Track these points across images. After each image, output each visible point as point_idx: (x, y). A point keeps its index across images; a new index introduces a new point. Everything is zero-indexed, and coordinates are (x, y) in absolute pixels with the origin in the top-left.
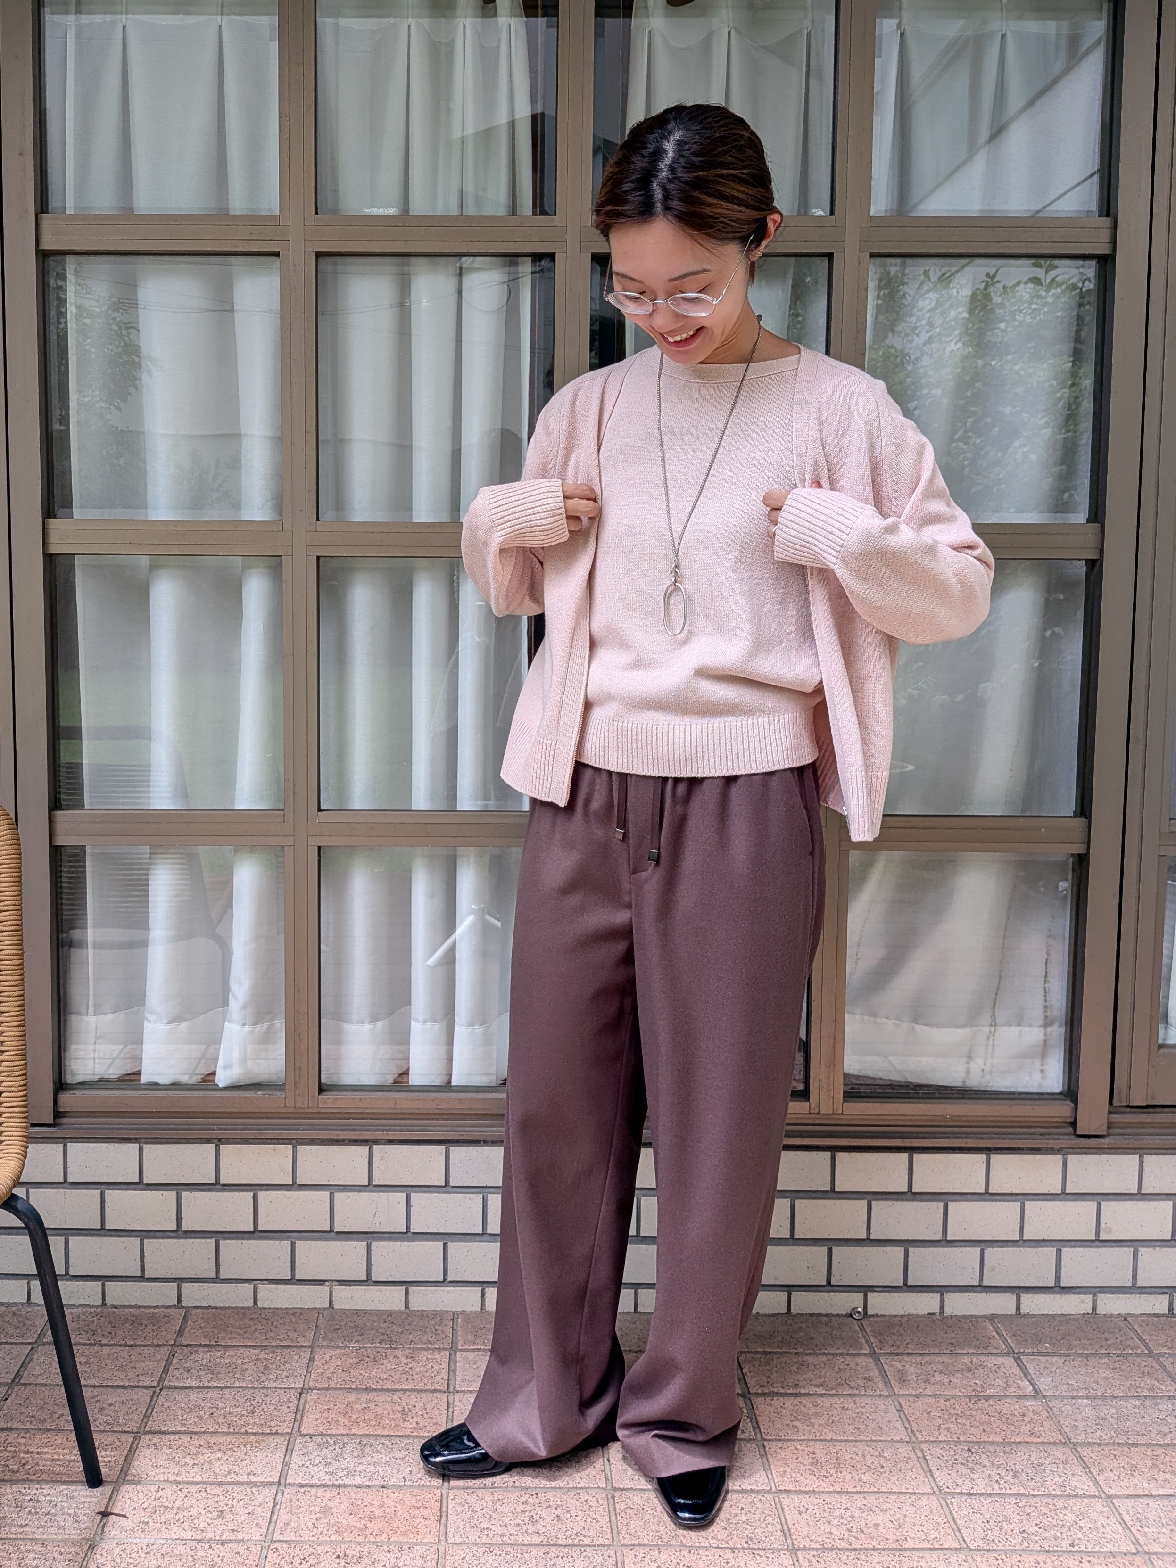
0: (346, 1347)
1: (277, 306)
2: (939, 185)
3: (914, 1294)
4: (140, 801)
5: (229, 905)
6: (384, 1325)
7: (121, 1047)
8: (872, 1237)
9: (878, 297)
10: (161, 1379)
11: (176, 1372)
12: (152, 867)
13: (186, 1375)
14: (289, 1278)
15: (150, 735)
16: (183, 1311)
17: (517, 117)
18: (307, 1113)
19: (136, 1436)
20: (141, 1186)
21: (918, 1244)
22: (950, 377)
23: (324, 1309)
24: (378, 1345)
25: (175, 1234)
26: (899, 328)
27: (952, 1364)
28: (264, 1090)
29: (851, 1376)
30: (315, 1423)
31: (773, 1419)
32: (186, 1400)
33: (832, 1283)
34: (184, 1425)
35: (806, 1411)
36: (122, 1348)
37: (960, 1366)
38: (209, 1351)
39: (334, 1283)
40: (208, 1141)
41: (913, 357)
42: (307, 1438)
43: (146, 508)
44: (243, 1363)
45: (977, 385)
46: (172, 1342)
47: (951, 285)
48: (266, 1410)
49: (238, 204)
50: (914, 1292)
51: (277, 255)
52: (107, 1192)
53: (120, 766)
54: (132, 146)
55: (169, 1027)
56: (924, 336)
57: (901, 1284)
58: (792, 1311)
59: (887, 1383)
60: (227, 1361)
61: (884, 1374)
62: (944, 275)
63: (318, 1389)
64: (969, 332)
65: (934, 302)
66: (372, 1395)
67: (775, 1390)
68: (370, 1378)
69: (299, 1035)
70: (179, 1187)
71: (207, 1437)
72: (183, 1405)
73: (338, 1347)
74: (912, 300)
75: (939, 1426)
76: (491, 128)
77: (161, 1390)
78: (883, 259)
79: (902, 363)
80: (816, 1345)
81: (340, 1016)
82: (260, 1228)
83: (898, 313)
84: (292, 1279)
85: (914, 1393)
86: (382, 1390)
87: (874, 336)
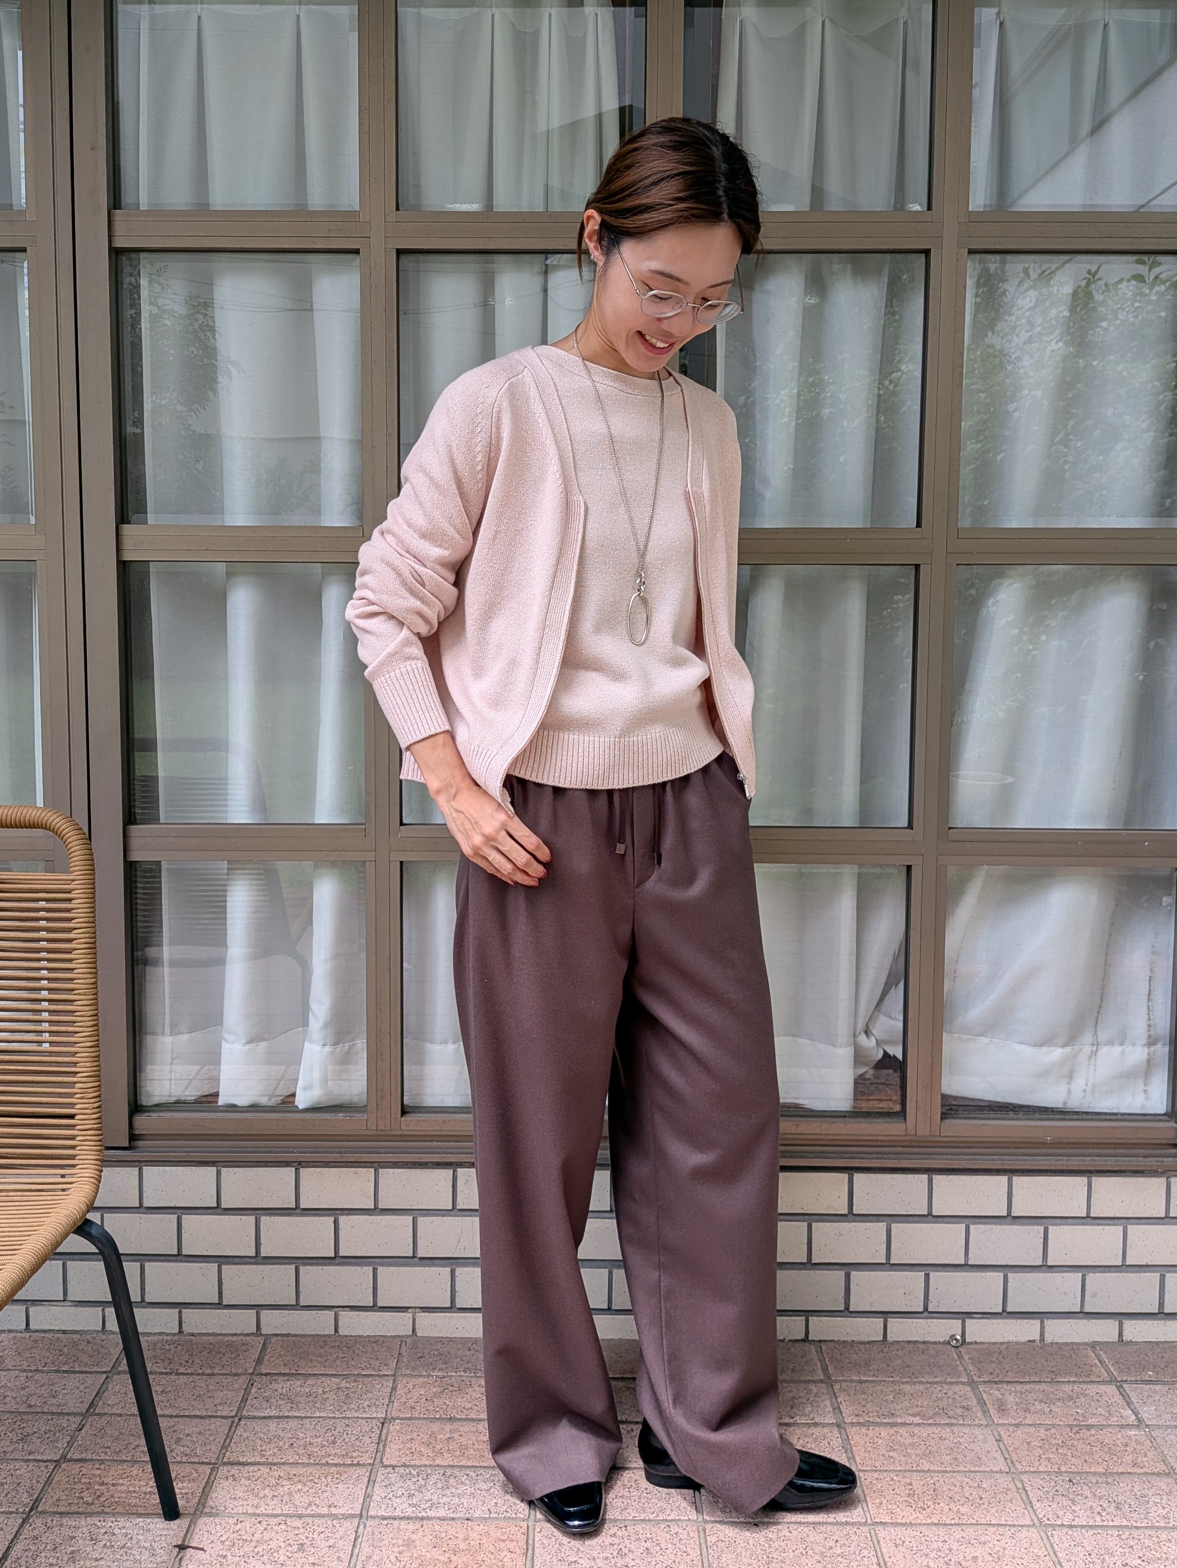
0: (429, 1376)
1: (357, 305)
2: (1039, 180)
3: (1014, 1321)
4: (217, 815)
5: (310, 922)
6: (468, 1353)
7: (200, 1067)
8: (970, 1263)
9: (977, 296)
10: (240, 1409)
11: (255, 1401)
12: (229, 882)
13: (265, 1404)
14: (371, 1304)
15: (227, 748)
16: (261, 1339)
17: (604, 110)
18: (389, 1136)
19: (214, 1467)
20: (219, 1211)
21: (1018, 1269)
22: (1051, 377)
23: (407, 1336)
24: (463, 1374)
25: (253, 1260)
26: (996, 328)
27: (1053, 1393)
28: (346, 1112)
29: (948, 1405)
30: (398, 1453)
31: (868, 1449)
32: (265, 1430)
33: (930, 1310)
34: (263, 1456)
35: (902, 1440)
36: (199, 1377)
37: (1061, 1395)
38: (288, 1380)
39: (418, 1310)
40: (287, 1164)
41: (1013, 357)
42: (390, 1469)
43: (223, 513)
44: (324, 1392)
45: (1078, 386)
46: (251, 1371)
47: (1052, 283)
48: (347, 1440)
49: (317, 199)
50: (1013, 1318)
51: (356, 252)
52: (184, 1216)
53: (196, 779)
54: (208, 140)
55: (247, 1047)
56: (1024, 336)
57: (1000, 1310)
58: (889, 1338)
59: (985, 1412)
60: (307, 1390)
61: (982, 1403)
62: (1044, 272)
63: (401, 1419)
64: (1070, 331)
65: (1034, 301)
66: (456, 1425)
67: (871, 1420)
68: (454, 1407)
69: (382, 1055)
70: (258, 1212)
71: (287, 1468)
72: (262, 1435)
73: (421, 1376)
74: (1013, 298)
75: (1040, 1456)
76: (578, 121)
77: (240, 1420)
78: (983, 256)
79: (1001, 362)
80: (913, 1373)
81: (422, 1036)
82: (341, 1254)
83: (997, 311)
84: (374, 1306)
85: (1014, 1422)
86: (466, 1420)
87: (973, 335)
